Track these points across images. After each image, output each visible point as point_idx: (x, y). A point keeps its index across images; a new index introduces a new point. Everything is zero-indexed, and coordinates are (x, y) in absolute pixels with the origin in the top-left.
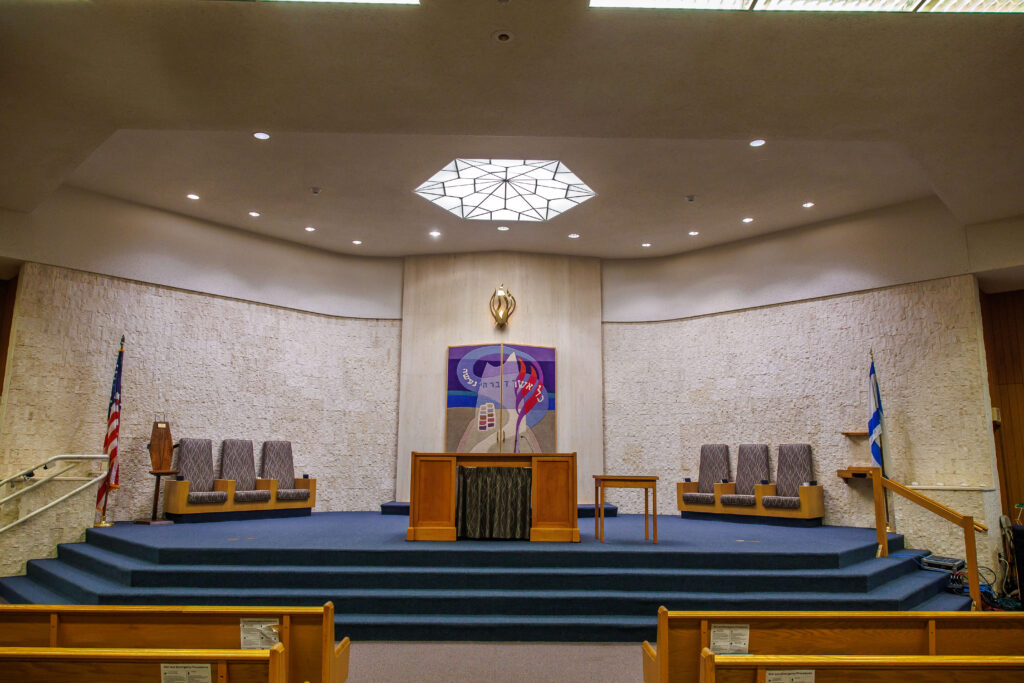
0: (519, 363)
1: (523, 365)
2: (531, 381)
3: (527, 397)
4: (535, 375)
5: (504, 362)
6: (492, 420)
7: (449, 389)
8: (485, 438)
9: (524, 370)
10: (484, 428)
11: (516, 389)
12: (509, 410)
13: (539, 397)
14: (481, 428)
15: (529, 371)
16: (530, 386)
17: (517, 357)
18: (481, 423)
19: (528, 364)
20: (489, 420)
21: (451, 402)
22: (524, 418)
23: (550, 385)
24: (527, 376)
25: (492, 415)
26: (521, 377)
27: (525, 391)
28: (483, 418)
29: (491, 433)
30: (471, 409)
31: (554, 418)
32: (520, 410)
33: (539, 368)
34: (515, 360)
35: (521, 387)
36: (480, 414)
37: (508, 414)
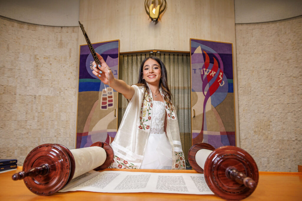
0: (204, 54)
1: (207, 56)
2: (214, 69)
3: (211, 82)
4: (217, 65)
5: (192, 54)
6: (112, 101)
7: (80, 78)
8: (105, 116)
9: (208, 60)
10: (105, 107)
11: (202, 76)
12: (197, 93)
13: (221, 82)
14: (103, 107)
15: (212, 62)
16: (213, 73)
17: (202, 50)
18: (103, 103)
19: (211, 56)
20: (109, 101)
21: (82, 88)
22: (210, 99)
23: (229, 73)
24: (211, 65)
25: (111, 97)
26: (206, 66)
27: (209, 77)
28: (104, 99)
29: (109, 112)
30: (96, 92)
31: (233, 98)
32: (206, 93)
33: (220, 59)
34: (201, 52)
35: (206, 74)
36: (102, 97)
37: (197, 96)
